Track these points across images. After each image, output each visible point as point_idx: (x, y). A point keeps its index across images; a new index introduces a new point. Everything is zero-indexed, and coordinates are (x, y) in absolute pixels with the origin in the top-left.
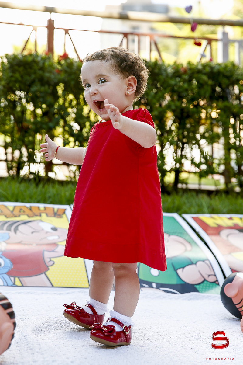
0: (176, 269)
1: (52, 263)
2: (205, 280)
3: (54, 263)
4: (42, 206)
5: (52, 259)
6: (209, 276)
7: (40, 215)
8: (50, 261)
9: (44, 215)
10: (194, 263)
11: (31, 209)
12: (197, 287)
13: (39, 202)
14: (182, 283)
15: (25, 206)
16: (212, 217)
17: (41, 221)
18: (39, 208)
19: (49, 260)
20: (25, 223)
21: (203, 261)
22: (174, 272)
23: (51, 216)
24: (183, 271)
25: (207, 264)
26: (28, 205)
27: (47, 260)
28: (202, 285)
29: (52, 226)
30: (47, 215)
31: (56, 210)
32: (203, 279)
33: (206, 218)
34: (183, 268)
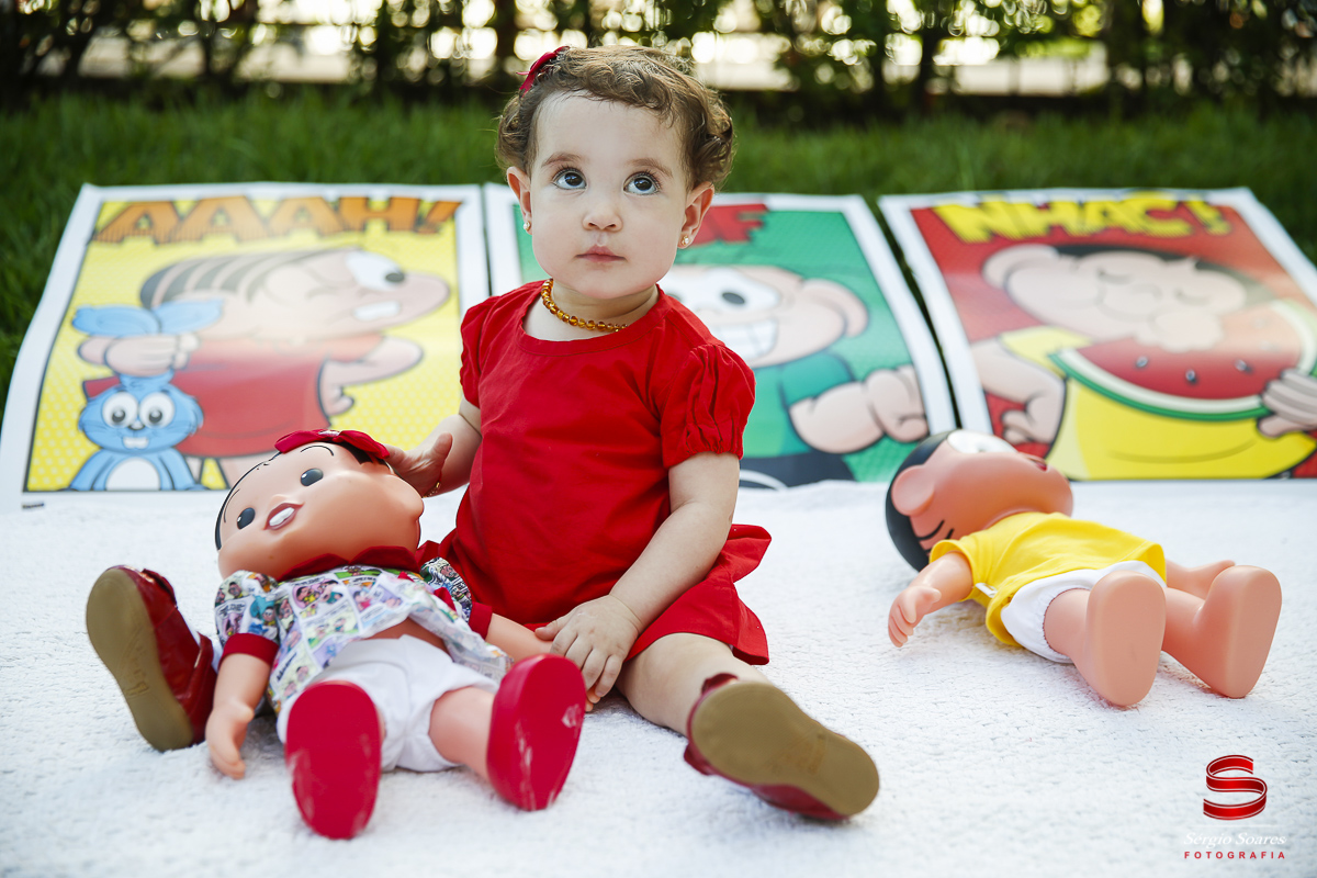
0: (790, 398)
1: (345, 402)
2: (885, 435)
3: (353, 401)
4: (379, 193)
5: (349, 391)
6: (903, 419)
7: (363, 228)
8: (342, 394)
9: (376, 228)
11: (337, 206)
12: (852, 461)
13: (377, 178)
14: (799, 448)
15: (324, 201)
17: (360, 249)
18: (367, 201)
19: (336, 392)
20: (300, 258)
21: (894, 369)
22: (780, 417)
23: (400, 229)
24: (812, 409)
25: (905, 380)
26: (331, 192)
27: (329, 393)
28: (870, 453)
29: (389, 267)
30: (389, 227)
31: (425, 207)
34: (815, 397)
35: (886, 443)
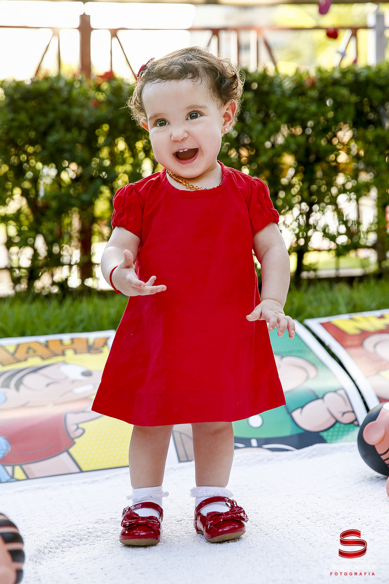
0: (290, 410)
1: (80, 431)
2: (337, 421)
3: (84, 431)
4: (66, 338)
5: (81, 426)
6: (344, 413)
7: (63, 354)
8: (78, 428)
9: (69, 353)
10: (320, 396)
11: (47, 345)
12: (324, 434)
13: (62, 331)
14: (301, 431)
15: (37, 342)
16: (351, 319)
17: (65, 363)
18: (61, 341)
19: (75, 427)
20: (36, 370)
21: (335, 392)
22: (288, 417)
23: (81, 353)
24: (301, 412)
25: (340, 395)
26: (42, 339)
27: (71, 428)
28: (332, 430)
29: (82, 370)
30: (76, 352)
31: (91, 341)
32: (333, 421)
33: (343, 321)
34: (302, 407)
35: (338, 425)
